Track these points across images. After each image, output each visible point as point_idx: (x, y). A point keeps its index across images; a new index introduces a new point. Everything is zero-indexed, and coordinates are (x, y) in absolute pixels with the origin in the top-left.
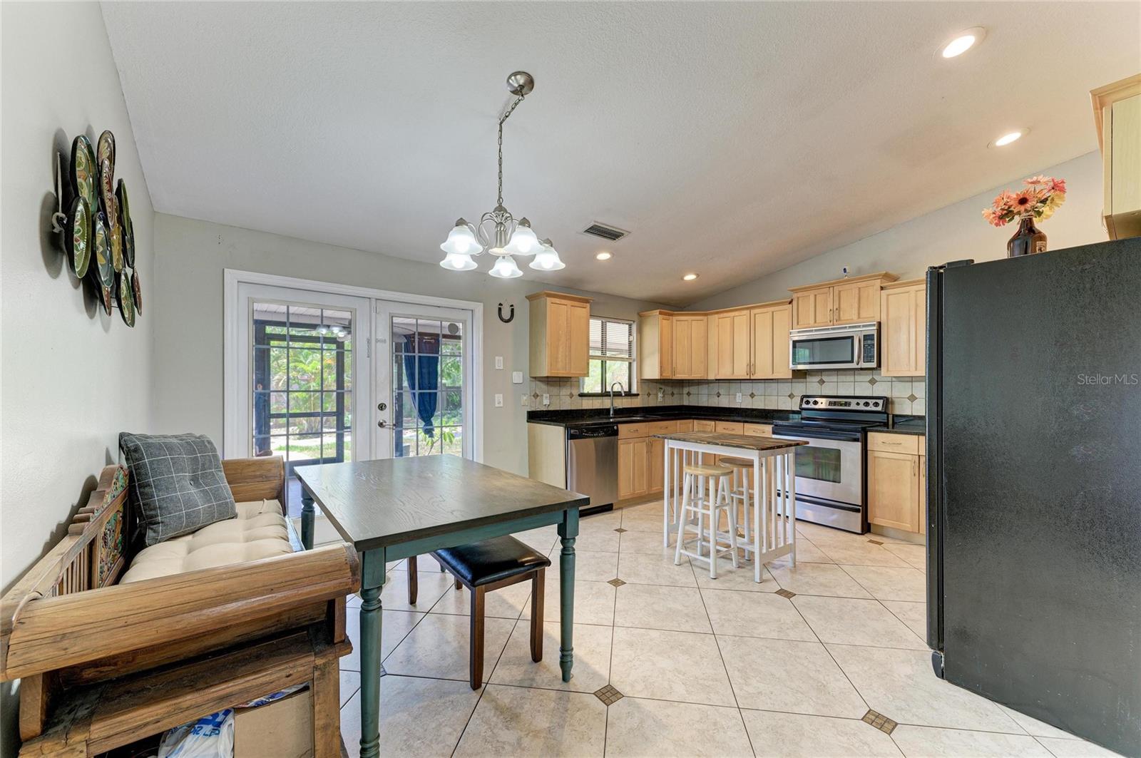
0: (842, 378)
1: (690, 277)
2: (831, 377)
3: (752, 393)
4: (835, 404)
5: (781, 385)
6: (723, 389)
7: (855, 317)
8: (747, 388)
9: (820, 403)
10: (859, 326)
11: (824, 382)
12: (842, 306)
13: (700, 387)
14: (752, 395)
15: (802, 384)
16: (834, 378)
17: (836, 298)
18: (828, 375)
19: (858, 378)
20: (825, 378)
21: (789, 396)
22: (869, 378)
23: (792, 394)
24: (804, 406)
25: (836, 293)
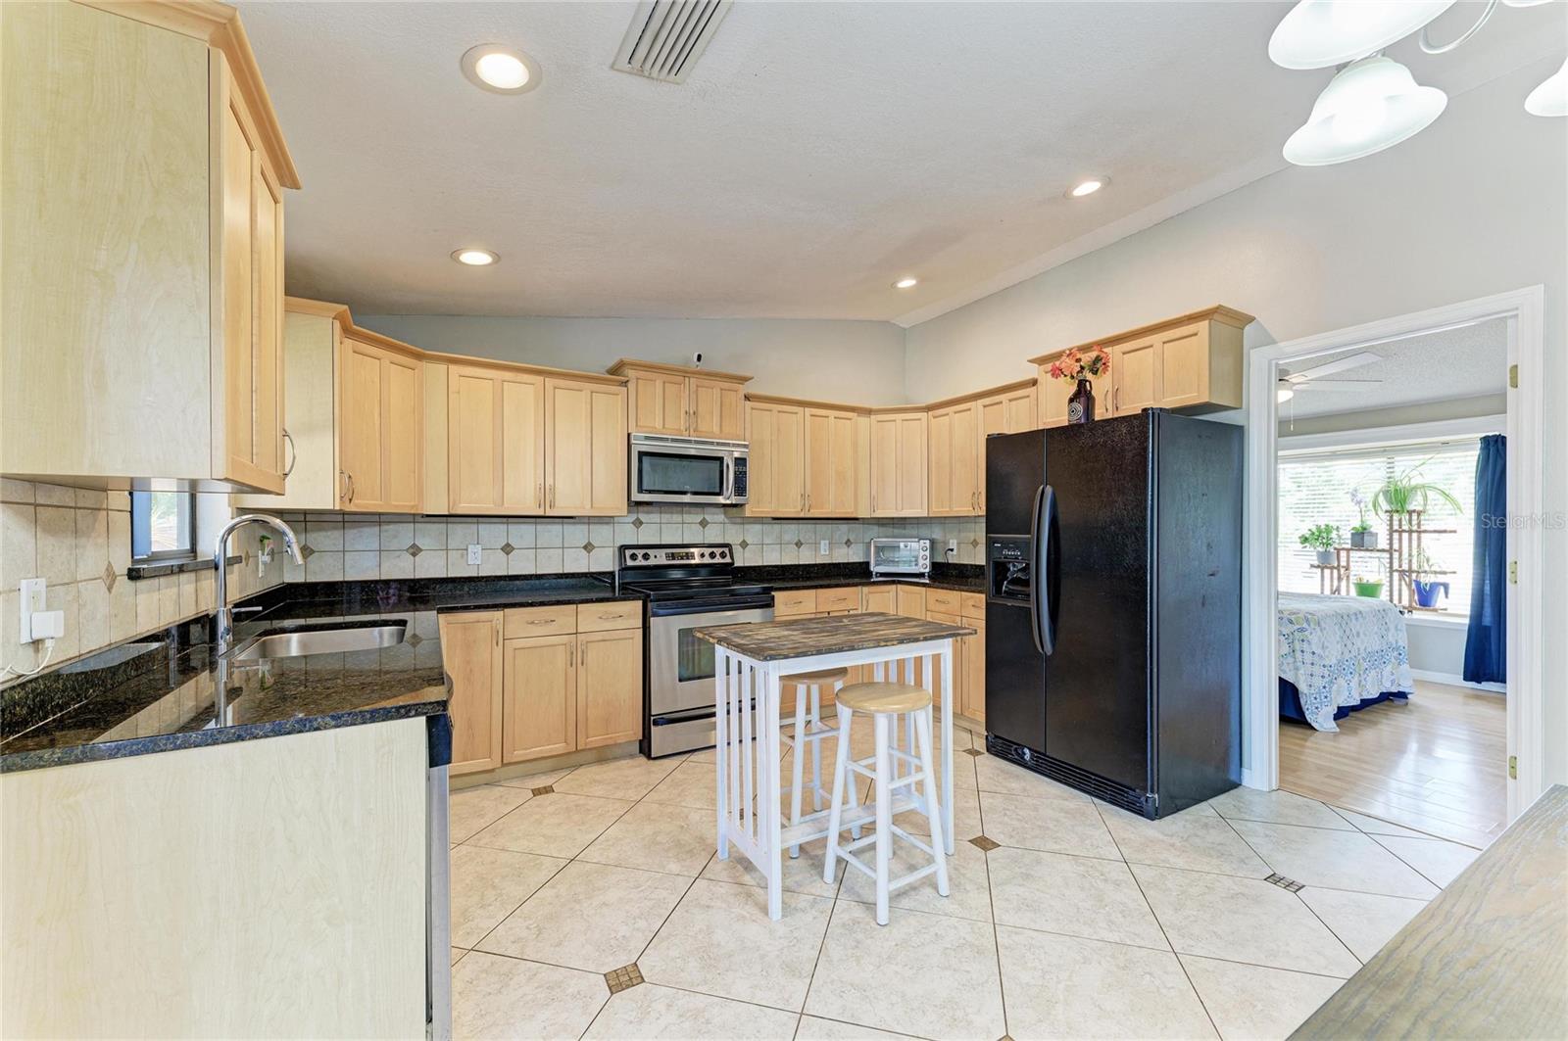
0: (666, 517)
1: (476, 258)
2: (651, 516)
3: (508, 545)
4: (673, 556)
5: (569, 529)
6: (428, 537)
7: (716, 429)
8: (496, 533)
9: (652, 557)
10: (712, 443)
11: (641, 523)
12: (700, 409)
13: (351, 533)
14: (507, 549)
15: (605, 526)
16: (655, 517)
17: (693, 396)
18: (648, 513)
19: (688, 518)
20: (643, 517)
21: (585, 548)
22: (699, 518)
23: (589, 544)
24: (630, 563)
25: (693, 387)
